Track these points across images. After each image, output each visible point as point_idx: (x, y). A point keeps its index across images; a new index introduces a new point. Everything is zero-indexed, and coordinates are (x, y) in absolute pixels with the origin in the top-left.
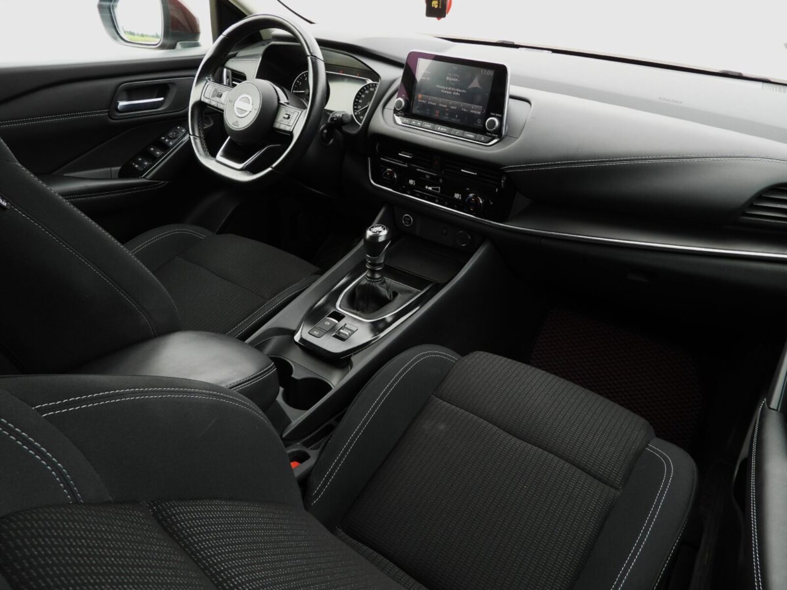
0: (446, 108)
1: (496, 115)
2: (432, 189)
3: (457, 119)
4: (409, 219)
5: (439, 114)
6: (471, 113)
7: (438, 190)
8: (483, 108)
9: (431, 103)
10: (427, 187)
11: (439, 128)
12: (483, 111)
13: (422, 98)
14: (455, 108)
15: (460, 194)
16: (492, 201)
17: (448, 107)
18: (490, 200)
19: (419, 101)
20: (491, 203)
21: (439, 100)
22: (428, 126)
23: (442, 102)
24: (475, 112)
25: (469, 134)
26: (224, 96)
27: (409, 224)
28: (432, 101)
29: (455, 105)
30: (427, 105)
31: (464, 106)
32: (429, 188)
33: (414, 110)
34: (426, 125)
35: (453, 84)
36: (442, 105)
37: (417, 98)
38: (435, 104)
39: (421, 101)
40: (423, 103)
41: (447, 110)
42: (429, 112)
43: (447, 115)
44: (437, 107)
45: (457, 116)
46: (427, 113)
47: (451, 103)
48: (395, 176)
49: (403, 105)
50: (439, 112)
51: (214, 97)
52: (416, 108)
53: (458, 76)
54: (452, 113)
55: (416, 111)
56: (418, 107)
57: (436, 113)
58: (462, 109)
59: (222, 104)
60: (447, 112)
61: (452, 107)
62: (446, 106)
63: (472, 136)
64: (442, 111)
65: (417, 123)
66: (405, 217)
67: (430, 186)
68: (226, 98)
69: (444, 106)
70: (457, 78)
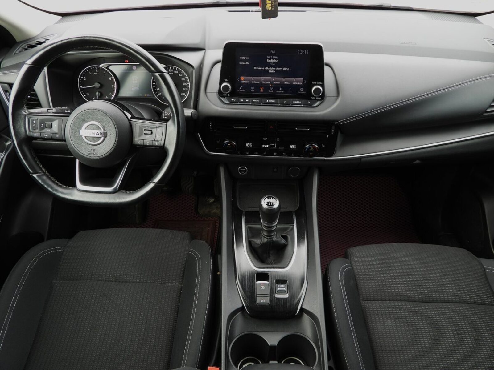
0: (270, 84)
1: (318, 83)
2: (269, 146)
3: (281, 91)
4: (244, 169)
5: (263, 90)
6: (294, 84)
7: (274, 146)
8: (304, 80)
9: (254, 82)
10: (263, 146)
11: (267, 101)
12: (304, 82)
13: (244, 79)
14: (278, 83)
15: (294, 145)
16: (323, 145)
17: (272, 83)
18: (322, 144)
19: (242, 82)
20: (324, 146)
21: (262, 79)
22: (256, 101)
23: (265, 80)
24: (297, 83)
25: (297, 101)
26: (55, 126)
27: (244, 173)
28: (255, 80)
29: (277, 80)
30: (251, 85)
31: (287, 80)
32: (266, 146)
33: (238, 90)
34: (254, 100)
35: (274, 64)
36: (265, 82)
37: (240, 80)
38: (259, 82)
39: (244, 82)
40: (247, 83)
41: (271, 85)
42: (253, 89)
43: (271, 89)
44: (261, 85)
45: (281, 89)
46: (252, 91)
47: (273, 79)
48: (235, 144)
49: (230, 89)
50: (263, 88)
51: (43, 129)
52: (240, 88)
53: (277, 58)
54: (276, 87)
55: (240, 90)
56: (242, 87)
57: (261, 89)
58: (285, 83)
59: (57, 134)
60: (271, 87)
61: (275, 83)
62: (269, 83)
63: (299, 102)
64: (266, 87)
65: (244, 100)
66: (240, 169)
67: (267, 145)
68: (60, 126)
69: (267, 83)
70: (276, 59)
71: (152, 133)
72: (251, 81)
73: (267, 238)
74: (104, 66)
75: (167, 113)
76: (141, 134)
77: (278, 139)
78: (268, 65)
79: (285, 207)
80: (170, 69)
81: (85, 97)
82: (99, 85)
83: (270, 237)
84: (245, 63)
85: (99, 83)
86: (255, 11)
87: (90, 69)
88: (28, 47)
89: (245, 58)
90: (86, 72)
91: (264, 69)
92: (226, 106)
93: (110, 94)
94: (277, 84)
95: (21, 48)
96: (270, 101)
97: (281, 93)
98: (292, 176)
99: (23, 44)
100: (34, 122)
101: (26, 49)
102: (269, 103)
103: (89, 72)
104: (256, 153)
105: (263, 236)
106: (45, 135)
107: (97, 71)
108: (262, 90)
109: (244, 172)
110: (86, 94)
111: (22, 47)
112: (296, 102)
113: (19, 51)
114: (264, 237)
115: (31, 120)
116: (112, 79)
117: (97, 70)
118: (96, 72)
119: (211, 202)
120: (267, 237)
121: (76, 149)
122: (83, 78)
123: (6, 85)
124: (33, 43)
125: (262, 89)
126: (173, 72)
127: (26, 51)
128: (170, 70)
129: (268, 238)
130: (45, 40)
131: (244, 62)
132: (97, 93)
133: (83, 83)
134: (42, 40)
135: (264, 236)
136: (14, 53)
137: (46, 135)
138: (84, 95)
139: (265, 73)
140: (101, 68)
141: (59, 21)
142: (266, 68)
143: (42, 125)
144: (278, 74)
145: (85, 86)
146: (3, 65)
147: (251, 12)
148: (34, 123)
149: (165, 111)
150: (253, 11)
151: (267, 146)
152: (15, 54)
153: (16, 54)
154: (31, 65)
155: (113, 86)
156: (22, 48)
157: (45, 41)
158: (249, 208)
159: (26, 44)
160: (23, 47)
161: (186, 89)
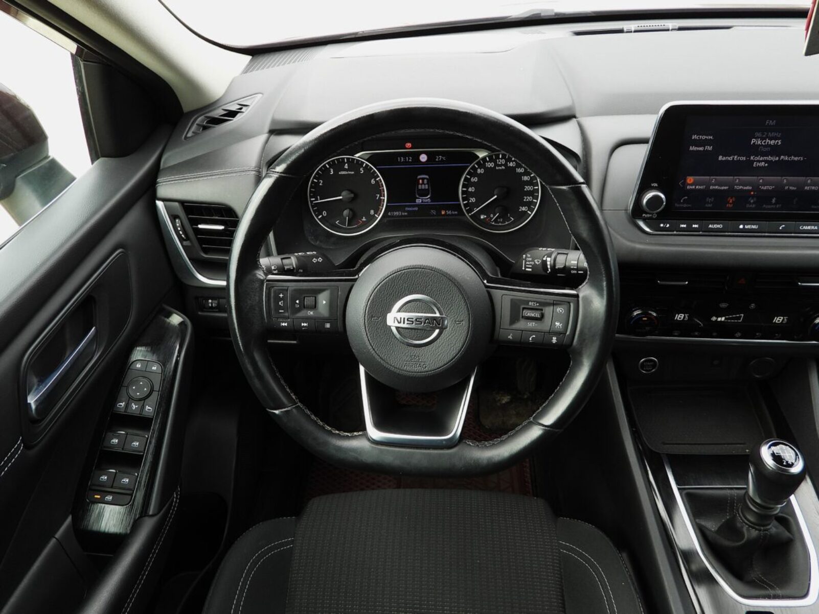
0: (751, 191)
2: (726, 319)
3: (774, 204)
4: (652, 363)
5: (733, 203)
6: (806, 190)
7: (739, 318)
9: (716, 187)
10: (714, 319)
11: (741, 227)
13: (694, 182)
14: (770, 188)
15: (784, 316)
17: (756, 188)
19: (689, 187)
21: (736, 180)
22: (716, 226)
23: (742, 183)
24: (813, 188)
25: (808, 225)
26: (324, 302)
27: (652, 370)
28: (717, 183)
29: (767, 183)
30: (707, 193)
31: (789, 182)
32: (719, 319)
33: (677, 205)
34: (710, 226)
35: (766, 149)
36: (741, 187)
37: (685, 183)
38: (726, 188)
39: (694, 187)
40: (699, 190)
41: (752, 193)
42: (711, 203)
43: (752, 201)
44: (731, 192)
45: (774, 201)
46: (707, 205)
47: (761, 181)
48: (655, 314)
49: (664, 203)
50: (734, 199)
51: (299, 310)
52: (682, 201)
53: (779, 135)
54: (763, 197)
55: (681, 205)
56: (686, 198)
57: (728, 202)
58: (787, 188)
59: (327, 320)
60: (753, 196)
61: (763, 188)
62: (750, 188)
63: (813, 227)
64: (742, 197)
65: (689, 226)
66: (644, 362)
67: (721, 317)
68: (332, 304)
69: (745, 188)
70: (775, 138)
71: (542, 316)
72: (708, 184)
73: (756, 529)
74: (363, 157)
75: (533, 261)
76: (515, 318)
77: (753, 305)
78: (756, 150)
79: (743, 442)
80: (499, 158)
81: (319, 219)
82: (352, 195)
83: (765, 528)
84: (701, 149)
85: (352, 192)
86: (635, 31)
87: (332, 164)
88: (208, 122)
89: (704, 137)
90: (325, 170)
91: (744, 158)
92: (648, 239)
93: (372, 212)
94: (767, 190)
95: (195, 126)
96: (746, 227)
97: (776, 209)
98: (757, 376)
99: (198, 117)
100: (281, 295)
101: (205, 128)
102: (744, 230)
103: (329, 168)
104: (696, 334)
105: (746, 524)
106: (303, 324)
107: (346, 166)
108: (731, 204)
109: (651, 368)
110: (322, 214)
111: (197, 122)
112: (806, 228)
113: (193, 132)
114: (750, 526)
115: (275, 292)
116: (377, 182)
117: (346, 164)
118: (345, 170)
119: (504, 402)
120: (757, 527)
121: (377, 357)
122: (318, 181)
123: (177, 204)
124: (218, 113)
125: (731, 202)
126: (506, 165)
127: (208, 132)
128: (499, 161)
129: (760, 530)
130: (240, 107)
131: (701, 147)
132: (346, 212)
133: (319, 192)
134: (234, 107)
135: (750, 524)
136: (184, 136)
137: (305, 325)
138: (317, 217)
139: (746, 168)
140: (357, 160)
141: (248, 65)
142: (750, 158)
143: (297, 302)
144: (774, 169)
145: (320, 199)
146: (165, 163)
147: (627, 32)
148: (281, 299)
149: (529, 256)
150: (631, 32)
151: (723, 319)
152: (186, 138)
153: (188, 139)
154: (281, 173)
155: (378, 195)
156: (197, 124)
157: (241, 109)
158: (664, 444)
159: (202, 117)
160: (199, 123)
161: (529, 199)
